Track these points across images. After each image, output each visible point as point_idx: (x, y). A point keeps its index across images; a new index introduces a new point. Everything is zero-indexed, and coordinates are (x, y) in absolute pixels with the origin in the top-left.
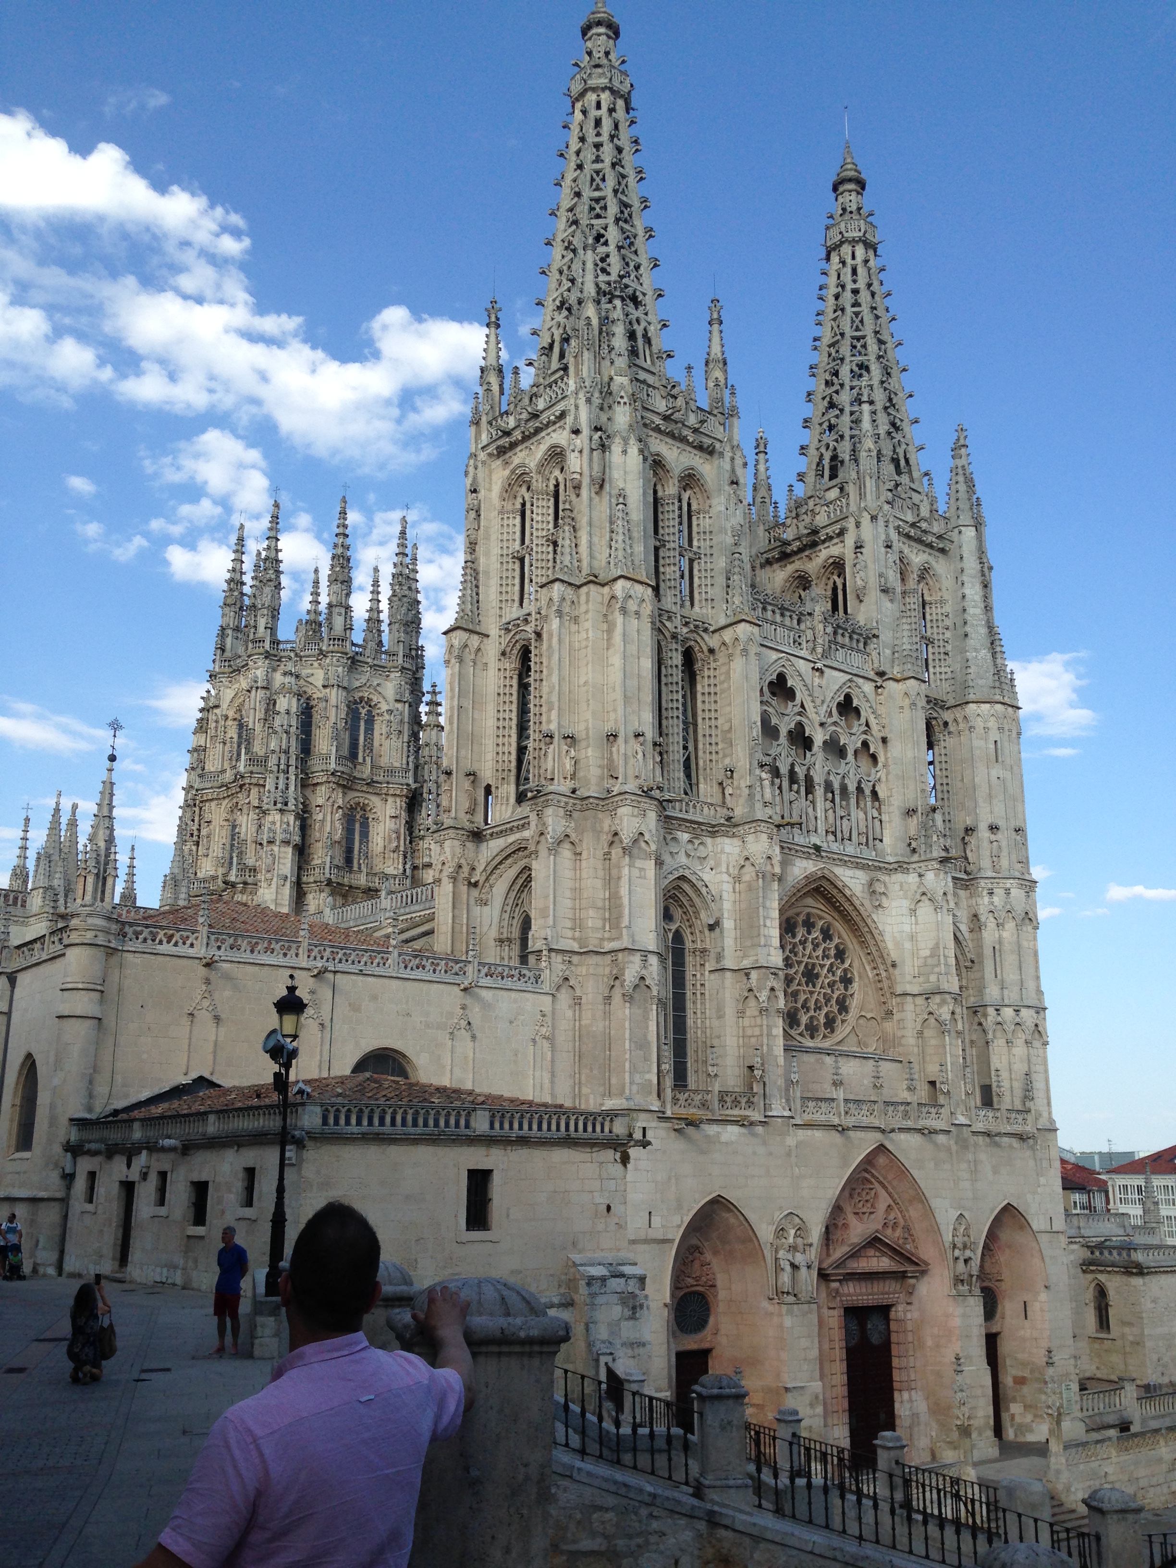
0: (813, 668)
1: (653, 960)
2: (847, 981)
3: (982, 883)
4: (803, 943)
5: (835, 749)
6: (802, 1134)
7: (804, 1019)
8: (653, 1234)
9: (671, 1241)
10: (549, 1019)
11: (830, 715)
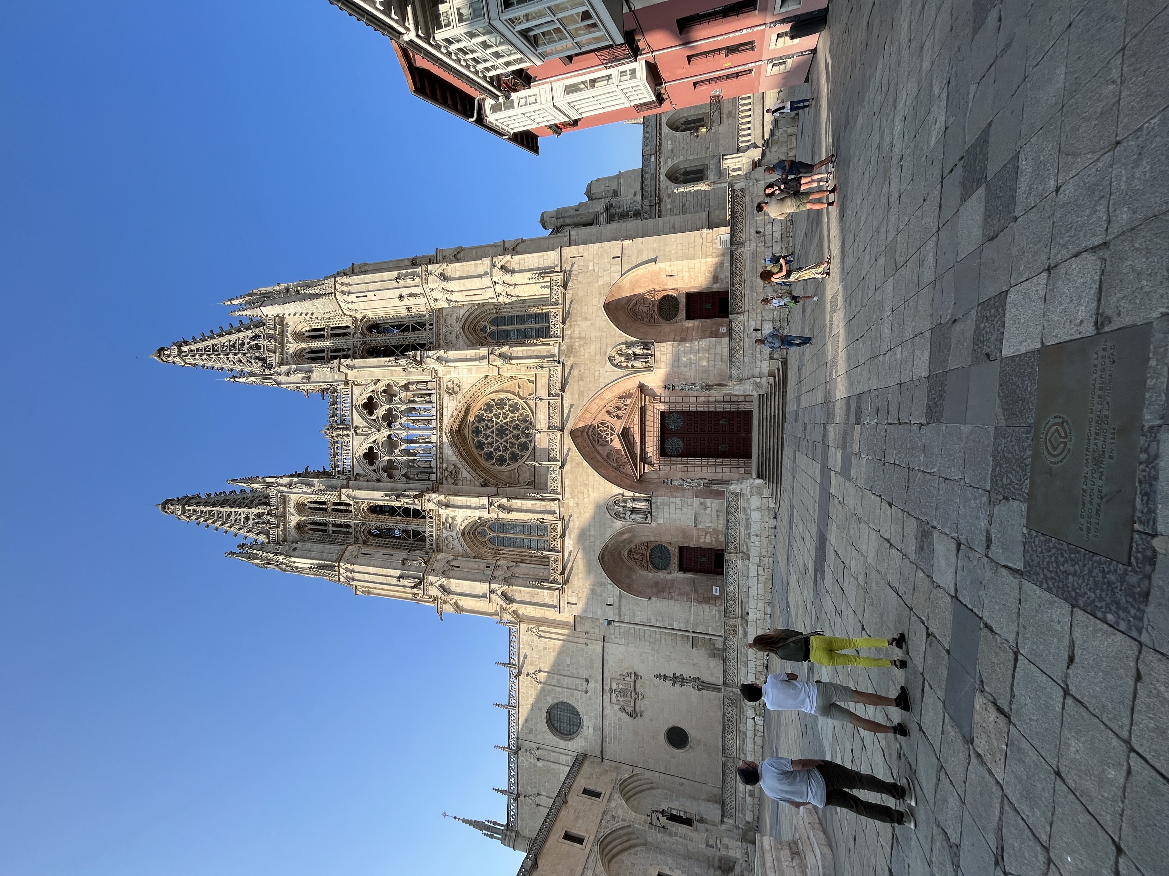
0: (357, 434)
1: (493, 586)
2: (501, 404)
3: (433, 305)
4: (487, 437)
5: (389, 419)
6: (567, 495)
7: (523, 440)
8: (616, 605)
9: (620, 592)
10: (531, 626)
11: (374, 420)
